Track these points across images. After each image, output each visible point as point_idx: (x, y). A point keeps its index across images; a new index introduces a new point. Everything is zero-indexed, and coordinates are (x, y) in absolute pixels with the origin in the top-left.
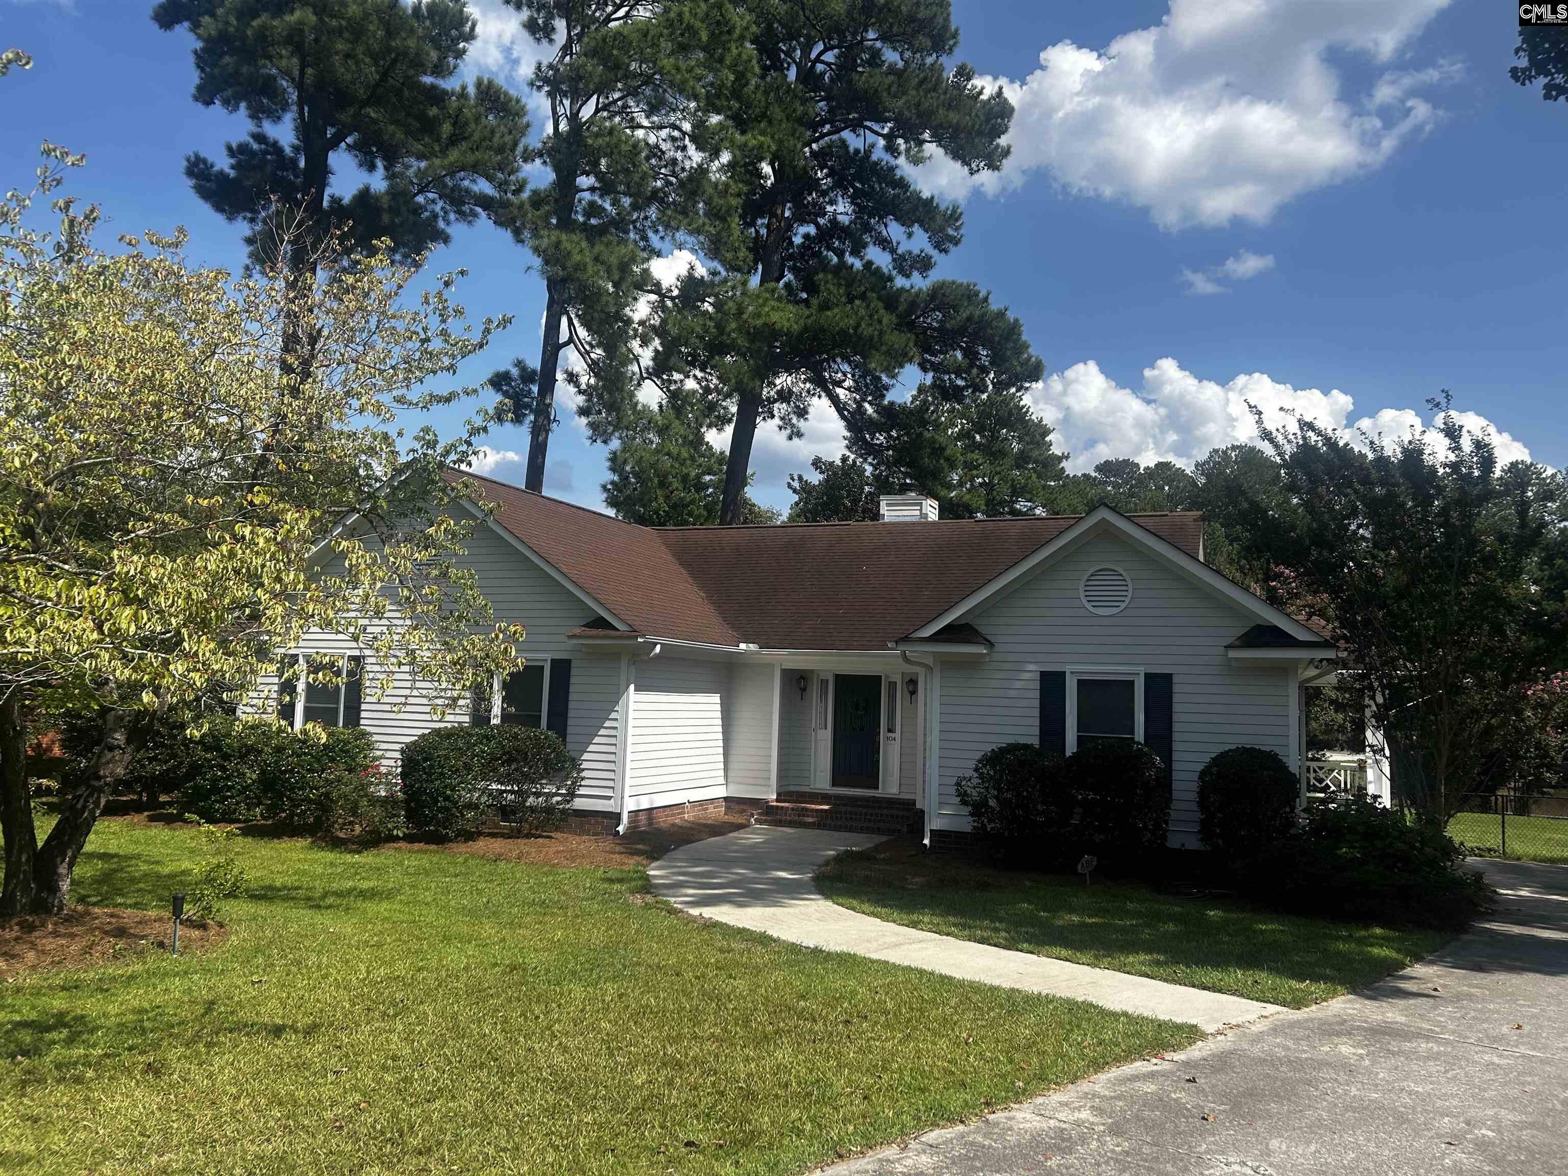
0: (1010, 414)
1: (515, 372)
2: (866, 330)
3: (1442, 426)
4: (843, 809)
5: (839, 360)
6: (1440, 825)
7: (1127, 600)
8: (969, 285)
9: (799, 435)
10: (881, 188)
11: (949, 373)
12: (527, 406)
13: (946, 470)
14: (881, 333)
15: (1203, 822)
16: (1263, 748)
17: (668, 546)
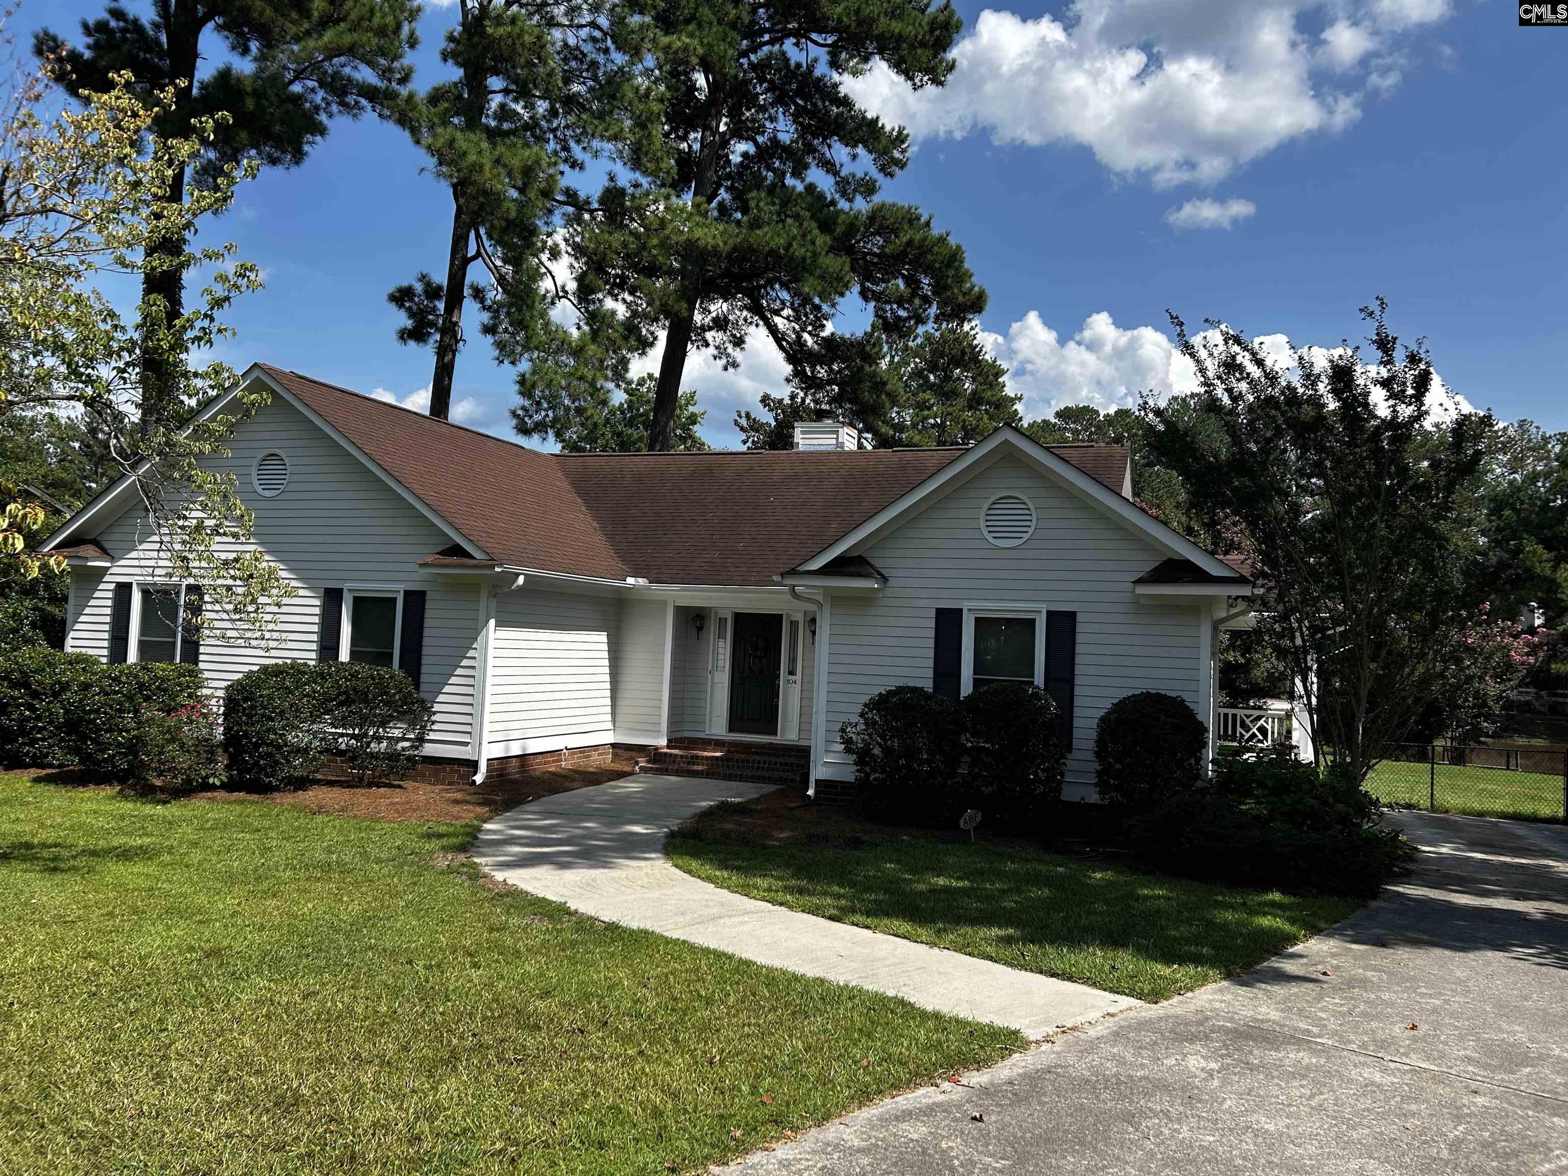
0: (963, 353)
1: (419, 287)
2: (799, 251)
3: (1375, 338)
4: (737, 756)
5: (777, 286)
6: (1355, 778)
7: (1031, 530)
8: (910, 208)
9: (735, 365)
10: (825, 107)
11: (889, 302)
12: (433, 324)
13: (888, 405)
14: (815, 255)
15: (1099, 774)
16: (1169, 694)
17: (567, 474)
